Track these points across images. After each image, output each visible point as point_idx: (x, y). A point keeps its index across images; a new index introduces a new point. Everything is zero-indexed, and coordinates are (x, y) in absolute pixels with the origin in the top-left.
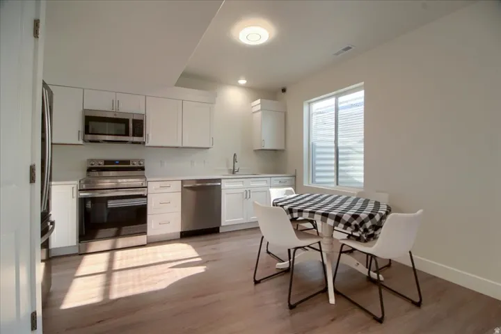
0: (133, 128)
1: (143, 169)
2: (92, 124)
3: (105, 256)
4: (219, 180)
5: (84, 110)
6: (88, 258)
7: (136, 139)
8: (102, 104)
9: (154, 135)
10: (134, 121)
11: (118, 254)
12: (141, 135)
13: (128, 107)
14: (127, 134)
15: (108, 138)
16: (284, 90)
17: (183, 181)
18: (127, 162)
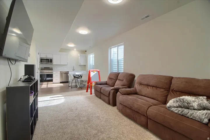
0: (50, 61)
1: (52, 69)
2: (42, 60)
3: (46, 85)
4: (68, 72)
5: (40, 58)
6: (43, 85)
7: (51, 63)
8: (44, 56)
9: (54, 62)
10: (50, 59)
11: (49, 85)
12: (52, 62)
13: (49, 57)
14: (49, 62)
15: (45, 63)
16: (86, 51)
17: (60, 72)
18: (49, 68)
